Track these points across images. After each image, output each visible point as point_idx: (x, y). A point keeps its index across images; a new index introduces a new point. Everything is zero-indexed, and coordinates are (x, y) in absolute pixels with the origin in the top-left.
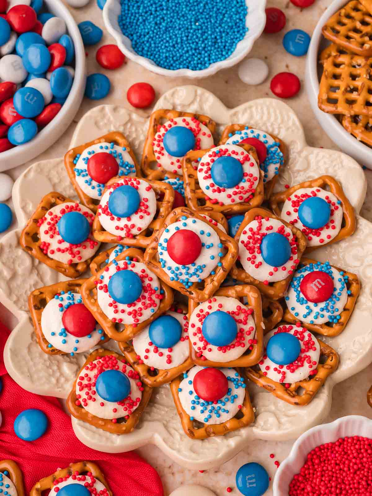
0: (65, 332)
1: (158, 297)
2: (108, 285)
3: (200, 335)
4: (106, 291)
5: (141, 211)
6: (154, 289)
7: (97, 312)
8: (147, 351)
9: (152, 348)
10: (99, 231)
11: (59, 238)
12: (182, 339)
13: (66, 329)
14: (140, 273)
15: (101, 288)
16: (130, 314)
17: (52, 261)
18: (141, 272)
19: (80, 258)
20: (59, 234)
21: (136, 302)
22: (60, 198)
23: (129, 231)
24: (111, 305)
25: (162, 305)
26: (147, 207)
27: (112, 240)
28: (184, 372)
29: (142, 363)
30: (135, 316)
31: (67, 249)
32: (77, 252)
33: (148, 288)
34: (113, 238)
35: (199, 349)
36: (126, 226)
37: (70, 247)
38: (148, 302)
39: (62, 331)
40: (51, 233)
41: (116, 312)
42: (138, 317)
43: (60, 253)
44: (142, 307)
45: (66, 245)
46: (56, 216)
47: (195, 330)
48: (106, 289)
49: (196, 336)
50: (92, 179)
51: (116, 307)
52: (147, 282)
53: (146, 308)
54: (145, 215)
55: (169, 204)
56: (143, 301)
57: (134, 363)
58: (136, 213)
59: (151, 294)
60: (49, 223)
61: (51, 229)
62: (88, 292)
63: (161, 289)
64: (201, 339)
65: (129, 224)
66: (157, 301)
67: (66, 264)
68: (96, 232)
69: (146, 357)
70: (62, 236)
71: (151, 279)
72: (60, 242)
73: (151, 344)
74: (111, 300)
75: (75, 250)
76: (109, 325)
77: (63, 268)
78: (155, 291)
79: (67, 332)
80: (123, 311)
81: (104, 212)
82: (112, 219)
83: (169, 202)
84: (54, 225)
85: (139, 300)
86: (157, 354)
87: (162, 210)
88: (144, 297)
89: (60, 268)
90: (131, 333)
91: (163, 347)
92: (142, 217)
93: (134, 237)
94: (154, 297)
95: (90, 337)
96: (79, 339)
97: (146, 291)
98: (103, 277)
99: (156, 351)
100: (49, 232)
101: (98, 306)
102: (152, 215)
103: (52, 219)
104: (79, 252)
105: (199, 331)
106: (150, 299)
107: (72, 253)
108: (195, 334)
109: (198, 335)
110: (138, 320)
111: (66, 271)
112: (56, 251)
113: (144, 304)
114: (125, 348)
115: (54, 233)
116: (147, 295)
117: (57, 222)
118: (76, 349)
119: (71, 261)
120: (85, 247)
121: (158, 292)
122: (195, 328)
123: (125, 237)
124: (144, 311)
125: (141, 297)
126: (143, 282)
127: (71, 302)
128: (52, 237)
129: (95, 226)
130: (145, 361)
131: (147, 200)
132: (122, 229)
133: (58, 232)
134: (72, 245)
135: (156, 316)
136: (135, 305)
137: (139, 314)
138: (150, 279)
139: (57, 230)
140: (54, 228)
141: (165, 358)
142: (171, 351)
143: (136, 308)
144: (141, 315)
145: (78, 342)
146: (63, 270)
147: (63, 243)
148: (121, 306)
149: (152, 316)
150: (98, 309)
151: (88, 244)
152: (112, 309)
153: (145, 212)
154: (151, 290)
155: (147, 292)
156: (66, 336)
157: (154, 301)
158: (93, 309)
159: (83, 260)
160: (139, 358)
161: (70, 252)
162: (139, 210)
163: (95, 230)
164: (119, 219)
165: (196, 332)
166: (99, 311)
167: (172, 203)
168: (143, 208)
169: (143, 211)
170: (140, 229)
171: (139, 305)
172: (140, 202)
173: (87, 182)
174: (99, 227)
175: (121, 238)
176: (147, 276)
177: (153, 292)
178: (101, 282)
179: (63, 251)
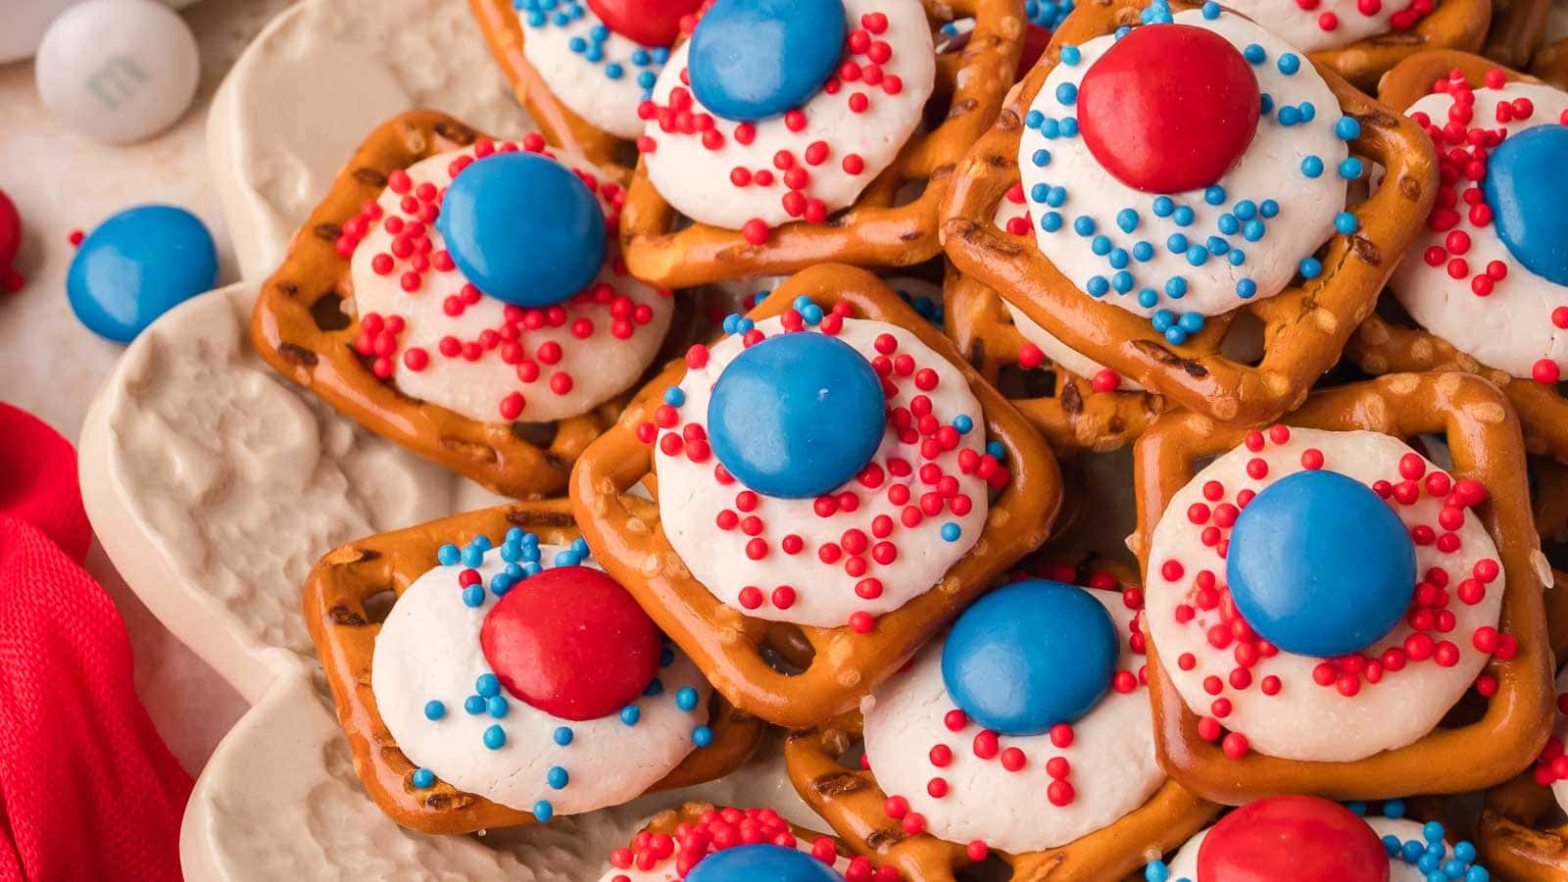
0: (497, 692)
1: (972, 467)
2: (705, 427)
3: (1212, 618)
4: (702, 455)
5: (857, 75)
6: (950, 424)
7: (661, 573)
8: (942, 756)
9: (963, 743)
10: (651, 234)
11: (453, 283)
12: (1121, 680)
13: (502, 682)
14: (872, 355)
15: (674, 447)
16: (831, 554)
17: (422, 413)
18: (878, 347)
19: (566, 385)
20: (448, 265)
21: (855, 486)
22: (450, 131)
23: (801, 181)
24: (728, 521)
25: (1001, 517)
26: (886, 54)
27: (719, 256)
28: (1151, 854)
29: (919, 829)
30: (860, 569)
31: (493, 339)
32: (547, 352)
33: (915, 424)
34: (723, 246)
35: (1214, 685)
36: (786, 160)
37: (511, 325)
38: (920, 490)
39: (483, 684)
40: (405, 267)
41: (760, 551)
42: (880, 572)
43: (459, 363)
44: (895, 512)
45: (489, 315)
46: (430, 192)
47: (1183, 591)
48: (698, 445)
49: (1193, 623)
50: (609, 26)
51: (757, 527)
52: (908, 393)
53: (915, 520)
54: (876, 94)
55: (1002, 49)
56: (898, 480)
57: (878, 838)
58: (830, 82)
59: (938, 449)
60: (396, 226)
61: (405, 249)
62: (606, 486)
63: (990, 437)
64: (1217, 636)
65: (799, 145)
66: (973, 489)
67: (493, 426)
68: (640, 240)
69: (939, 789)
70: (468, 271)
71: (931, 381)
72: (456, 307)
73: (958, 721)
74: (728, 497)
75: (536, 341)
76: (731, 634)
77: (480, 443)
78: (957, 434)
79: (505, 694)
80: (795, 545)
81: (671, 127)
82: (716, 142)
83: (999, 41)
84: (419, 229)
85: (869, 473)
86: (995, 768)
87: (965, 78)
88: (901, 467)
89: (464, 442)
90: (847, 663)
91: (1023, 727)
92: (861, 105)
93: (830, 218)
94: (951, 465)
95: (635, 720)
96: (576, 726)
97: (906, 435)
98: (680, 399)
99: (988, 748)
100: (397, 262)
101: (665, 548)
102: (917, 96)
103: (411, 207)
104: (555, 354)
105: (1205, 598)
106: (934, 475)
107: (517, 357)
108: (1185, 614)
109: (1200, 614)
110: (876, 589)
111: (493, 459)
112: (436, 354)
113: (902, 496)
114: (820, 780)
115: (425, 266)
116: (913, 453)
117: (434, 214)
118: (562, 779)
119: (517, 403)
120: (587, 331)
121: (975, 442)
122: (1188, 582)
123: (785, 227)
124: (907, 539)
125: (880, 459)
126: (891, 392)
127: (528, 566)
128: (413, 284)
129: (633, 215)
130: (936, 814)
131: (881, 24)
132: (767, 179)
133: (446, 255)
134: (518, 309)
135: (977, 575)
136: (854, 504)
137: (880, 551)
138: (923, 376)
139: (439, 244)
140: (419, 244)
141: (1039, 779)
142: (1067, 740)
143: (863, 521)
144: (890, 555)
145: (567, 738)
146: (481, 453)
147: (471, 311)
148: (785, 517)
149: (951, 571)
150: (663, 560)
151: (603, 317)
152: (738, 541)
153: (877, 79)
154: (934, 426)
155: (913, 441)
156: (504, 711)
157: (954, 483)
158: (636, 567)
159: (580, 402)
160: (900, 809)
161: (509, 350)
162: (847, 70)
163: (631, 237)
164: (748, 134)
165: (1192, 603)
166: (672, 570)
167: (1016, 43)
168: (864, 61)
169: (867, 74)
170: (856, 165)
171: (879, 504)
172: (847, 39)
173: (580, 46)
174: (650, 219)
175: (766, 234)
176: (908, 367)
177: (943, 436)
178: (672, 420)
179: (475, 353)
